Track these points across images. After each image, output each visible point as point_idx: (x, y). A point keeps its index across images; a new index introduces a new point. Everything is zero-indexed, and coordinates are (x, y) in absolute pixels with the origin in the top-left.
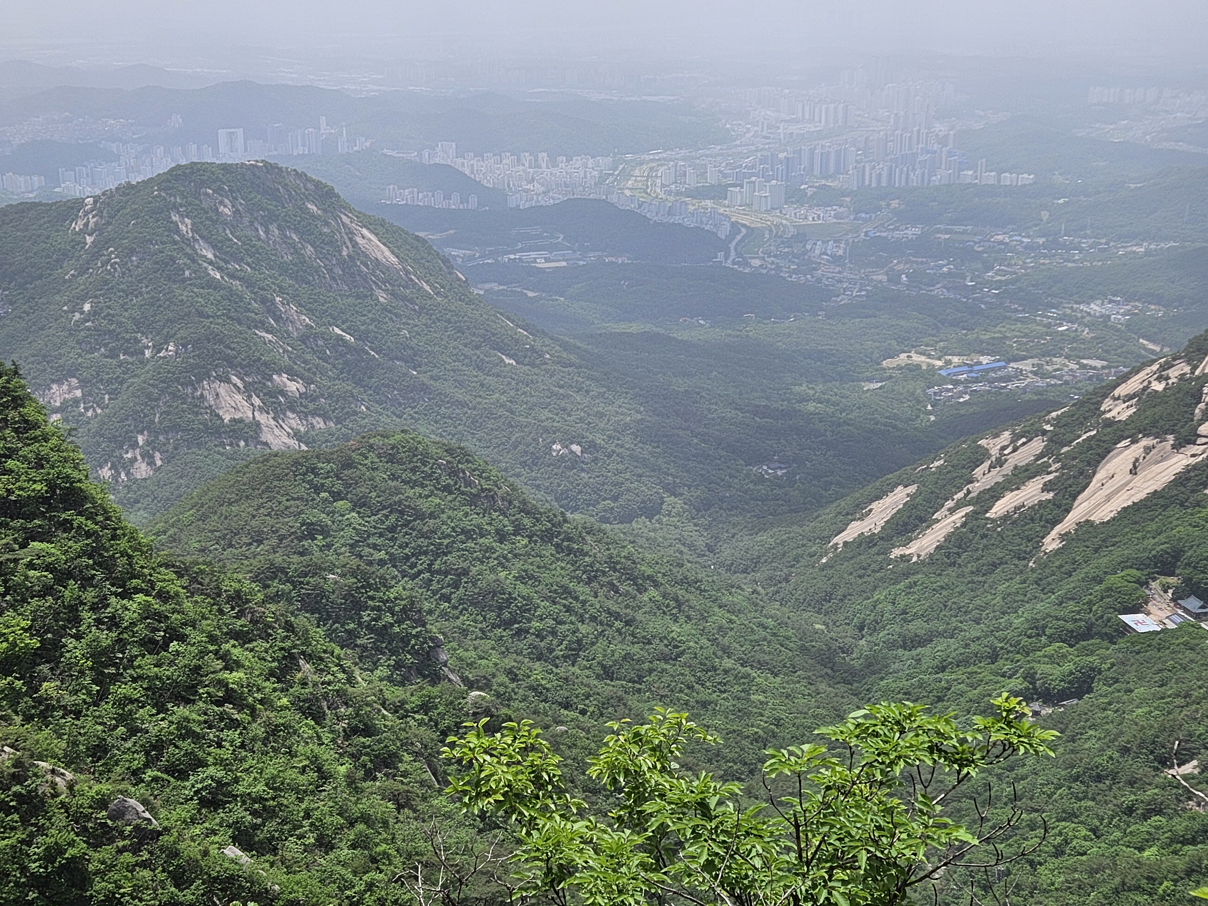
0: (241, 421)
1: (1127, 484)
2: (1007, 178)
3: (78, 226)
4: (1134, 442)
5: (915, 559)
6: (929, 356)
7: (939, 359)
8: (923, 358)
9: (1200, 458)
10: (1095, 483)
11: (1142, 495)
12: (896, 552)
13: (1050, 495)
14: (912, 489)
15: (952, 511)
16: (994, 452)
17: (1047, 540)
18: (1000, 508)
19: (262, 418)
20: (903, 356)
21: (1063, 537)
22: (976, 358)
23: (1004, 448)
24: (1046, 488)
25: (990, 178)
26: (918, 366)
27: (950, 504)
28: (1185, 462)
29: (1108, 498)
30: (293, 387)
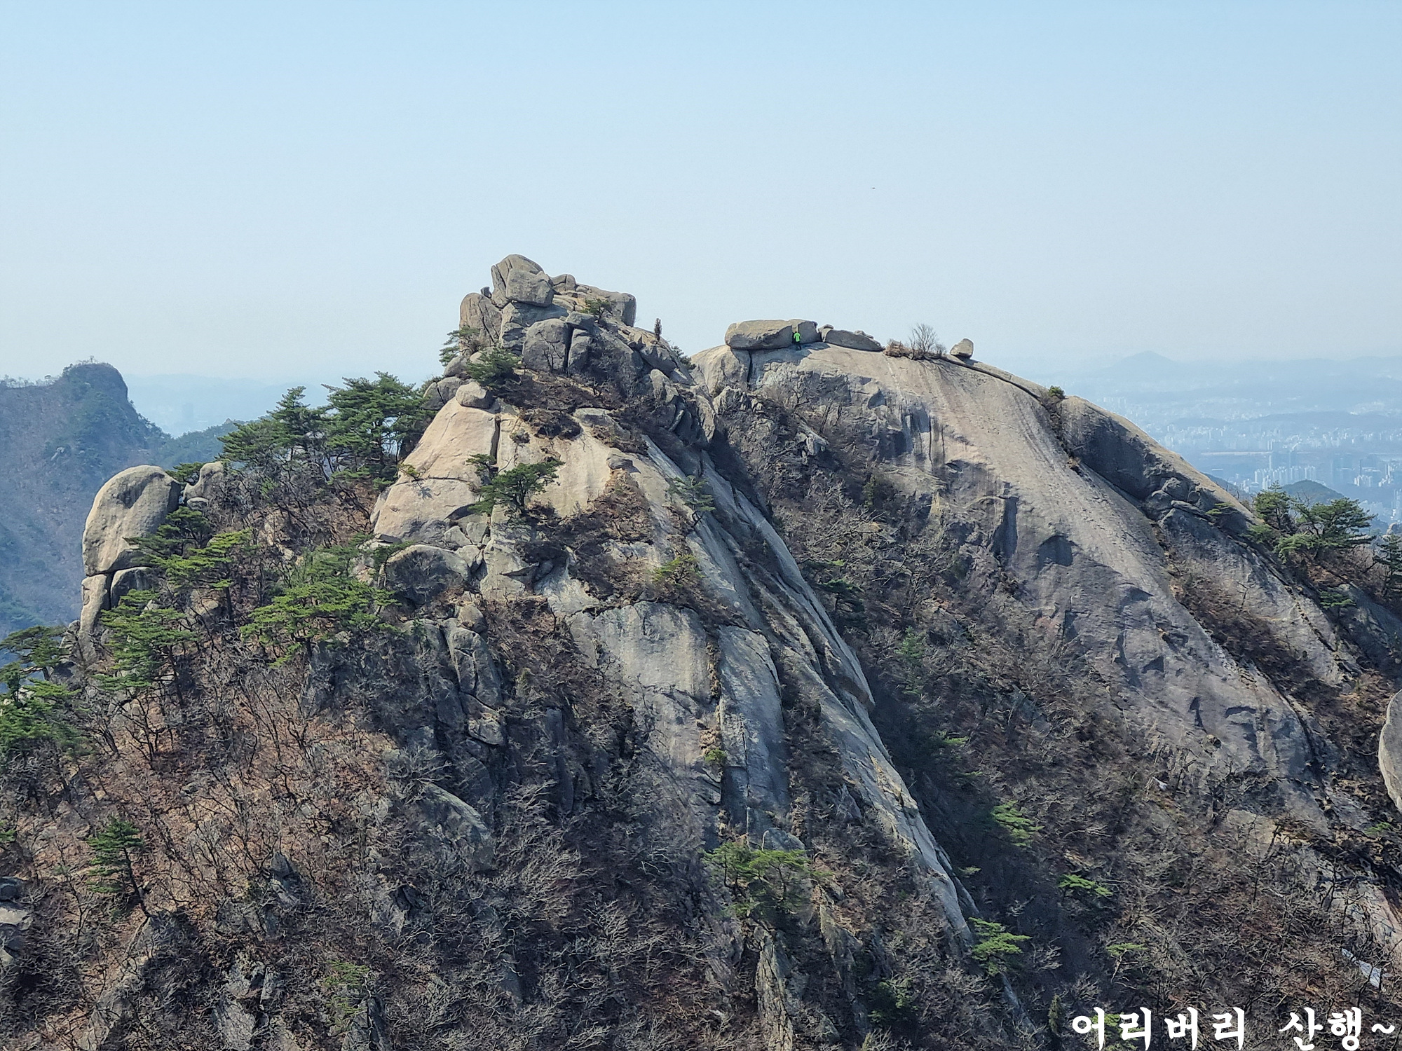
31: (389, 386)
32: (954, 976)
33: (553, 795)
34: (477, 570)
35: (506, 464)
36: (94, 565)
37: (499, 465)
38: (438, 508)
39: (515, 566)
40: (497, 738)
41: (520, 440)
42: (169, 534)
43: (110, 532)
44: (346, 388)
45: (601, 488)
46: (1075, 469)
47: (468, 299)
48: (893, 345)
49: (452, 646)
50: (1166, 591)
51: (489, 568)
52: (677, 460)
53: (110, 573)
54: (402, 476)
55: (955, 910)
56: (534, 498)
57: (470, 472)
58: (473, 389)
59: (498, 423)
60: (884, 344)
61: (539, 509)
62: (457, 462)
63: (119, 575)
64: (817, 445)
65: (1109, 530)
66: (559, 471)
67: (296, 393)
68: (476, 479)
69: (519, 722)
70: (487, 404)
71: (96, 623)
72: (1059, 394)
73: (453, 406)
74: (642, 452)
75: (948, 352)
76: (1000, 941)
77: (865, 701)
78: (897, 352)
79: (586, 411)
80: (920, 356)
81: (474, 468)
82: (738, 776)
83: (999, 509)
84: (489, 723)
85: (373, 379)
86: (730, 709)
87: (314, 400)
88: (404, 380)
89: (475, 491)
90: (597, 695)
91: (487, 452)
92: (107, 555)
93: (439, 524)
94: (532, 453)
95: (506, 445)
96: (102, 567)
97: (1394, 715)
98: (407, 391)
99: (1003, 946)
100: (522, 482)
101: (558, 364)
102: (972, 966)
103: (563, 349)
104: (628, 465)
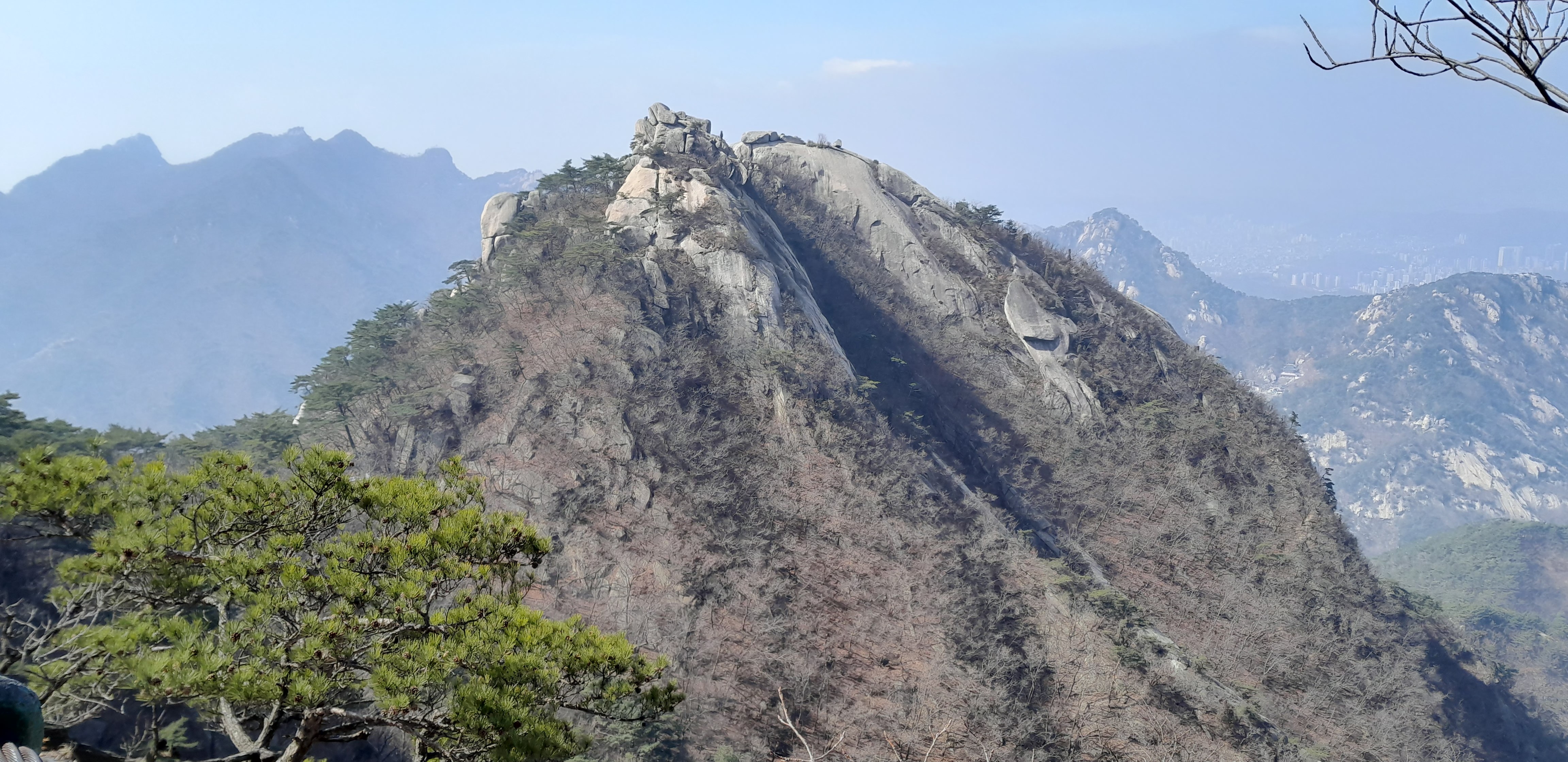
31: (609, 159)
32: (852, 398)
33: (689, 328)
34: (654, 236)
35: (662, 192)
36: (486, 234)
37: (660, 192)
38: (635, 210)
39: (670, 234)
40: (666, 306)
41: (667, 181)
42: (520, 221)
43: (492, 220)
44: (591, 159)
45: (702, 202)
46: (884, 193)
47: (640, 121)
48: (809, 142)
49: (646, 268)
50: (921, 242)
51: (659, 236)
52: (731, 190)
53: (494, 237)
54: (618, 197)
55: (850, 372)
56: (676, 206)
57: (649, 196)
58: (647, 160)
59: (658, 175)
60: (806, 142)
61: (677, 210)
62: (642, 191)
63: (497, 238)
64: (782, 184)
65: (898, 218)
66: (685, 194)
67: (569, 162)
68: (651, 198)
69: (676, 299)
70: (653, 166)
71: (489, 259)
72: (876, 162)
73: (638, 167)
74: (719, 187)
75: (833, 145)
76: (869, 384)
77: (809, 289)
78: (811, 145)
79: (694, 170)
80: (821, 146)
81: (650, 193)
82: (764, 320)
83: (855, 210)
84: (662, 300)
85: (603, 156)
86: (760, 293)
87: (577, 164)
88: (614, 156)
89: (651, 203)
90: (706, 288)
91: (654, 187)
92: (491, 231)
93: (636, 217)
94: (673, 187)
95: (662, 183)
96: (490, 235)
97: (1011, 291)
98: (616, 160)
99: (870, 386)
100: (671, 199)
101: (681, 150)
102: (859, 394)
103: (683, 143)
104: (713, 192)
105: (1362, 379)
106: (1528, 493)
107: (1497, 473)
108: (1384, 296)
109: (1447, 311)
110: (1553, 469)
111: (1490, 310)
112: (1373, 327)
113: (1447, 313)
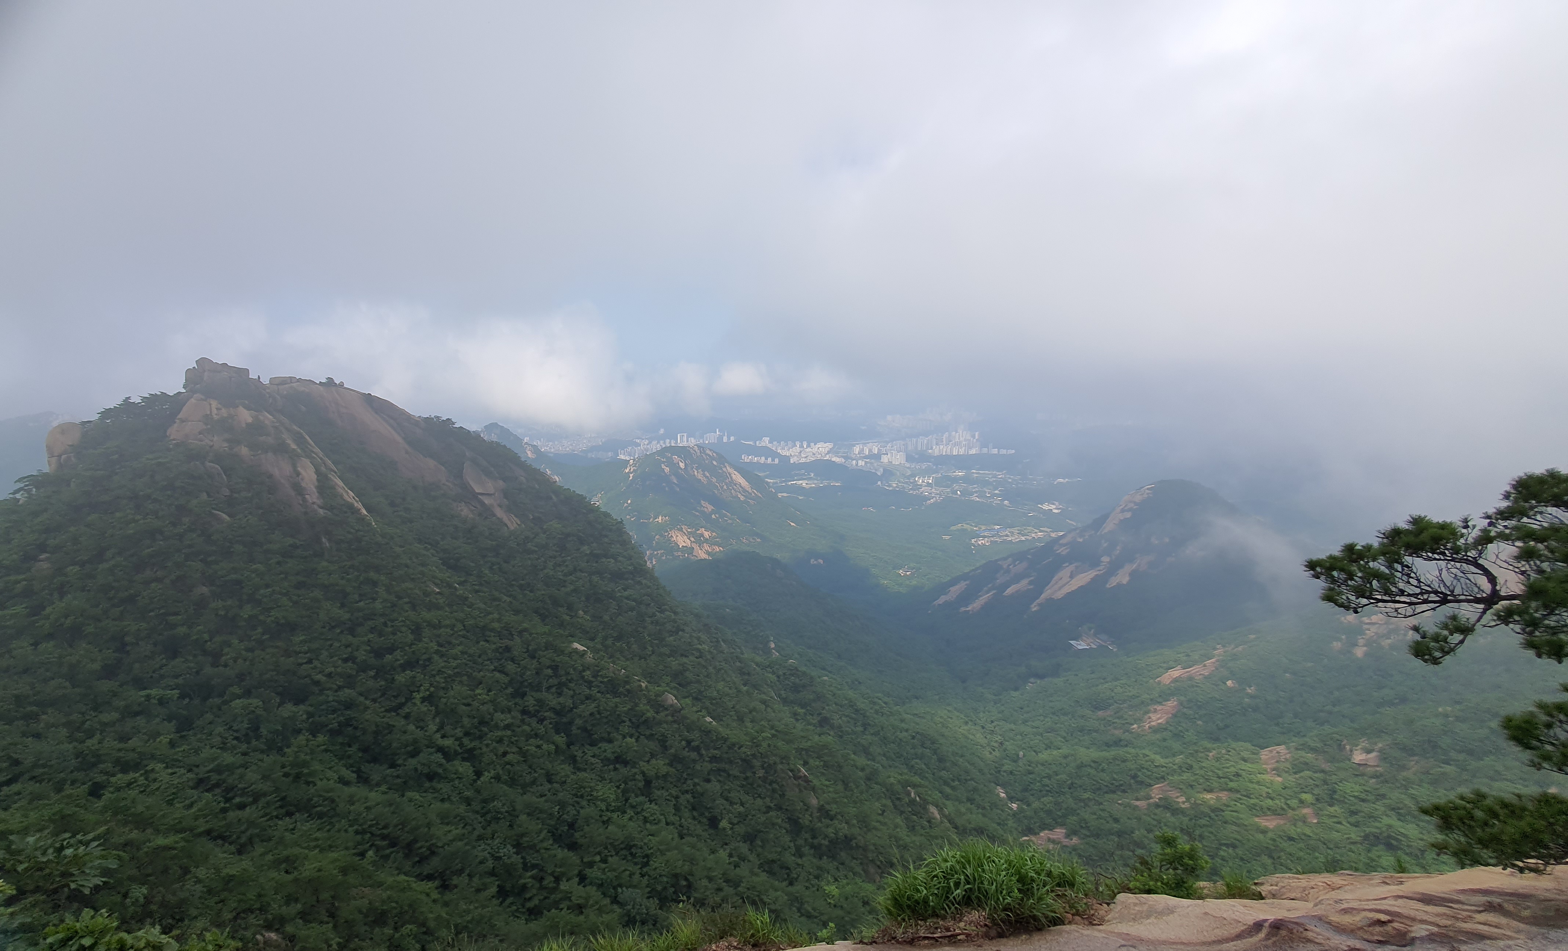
0: (686, 547)
1: (1068, 582)
2: (1003, 452)
3: (627, 471)
4: (1071, 564)
5: (971, 613)
6: (972, 526)
7: (976, 527)
8: (968, 526)
9: (1102, 572)
10: (1053, 582)
11: (1075, 588)
12: (963, 609)
13: (1032, 587)
14: (967, 582)
15: (987, 592)
16: (1005, 566)
17: (1033, 606)
18: (1009, 591)
19: (694, 545)
20: (960, 525)
21: (1039, 605)
22: (993, 527)
23: (1009, 565)
24: (1030, 583)
25: (995, 451)
26: (966, 530)
27: (985, 589)
28: (1095, 573)
29: (1060, 588)
30: (707, 534)
34: (211, 446)
35: (215, 416)
36: (52, 454)
38: (193, 430)
41: (219, 409)
43: (58, 443)
45: (249, 422)
49: (208, 469)
52: (271, 413)
53: (59, 456)
54: (177, 421)
55: (373, 523)
57: (205, 419)
59: (210, 405)
61: (229, 428)
62: (198, 416)
63: (63, 457)
66: (235, 417)
68: (206, 421)
69: (235, 488)
70: (205, 400)
73: (193, 400)
74: (261, 412)
89: (207, 424)
92: (58, 451)
93: (195, 434)
94: (224, 413)
95: (214, 410)
96: (56, 454)
97: (466, 467)
100: (223, 421)
104: (257, 415)
105: (629, 502)
106: (706, 547)
107: (692, 539)
108: (634, 460)
109: (662, 465)
110: (714, 534)
111: (680, 463)
112: (631, 475)
113: (663, 466)
